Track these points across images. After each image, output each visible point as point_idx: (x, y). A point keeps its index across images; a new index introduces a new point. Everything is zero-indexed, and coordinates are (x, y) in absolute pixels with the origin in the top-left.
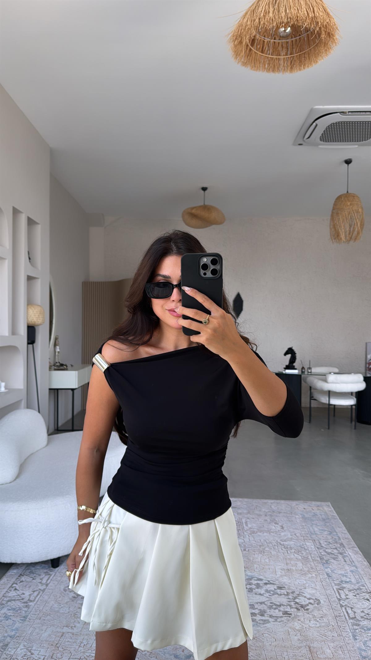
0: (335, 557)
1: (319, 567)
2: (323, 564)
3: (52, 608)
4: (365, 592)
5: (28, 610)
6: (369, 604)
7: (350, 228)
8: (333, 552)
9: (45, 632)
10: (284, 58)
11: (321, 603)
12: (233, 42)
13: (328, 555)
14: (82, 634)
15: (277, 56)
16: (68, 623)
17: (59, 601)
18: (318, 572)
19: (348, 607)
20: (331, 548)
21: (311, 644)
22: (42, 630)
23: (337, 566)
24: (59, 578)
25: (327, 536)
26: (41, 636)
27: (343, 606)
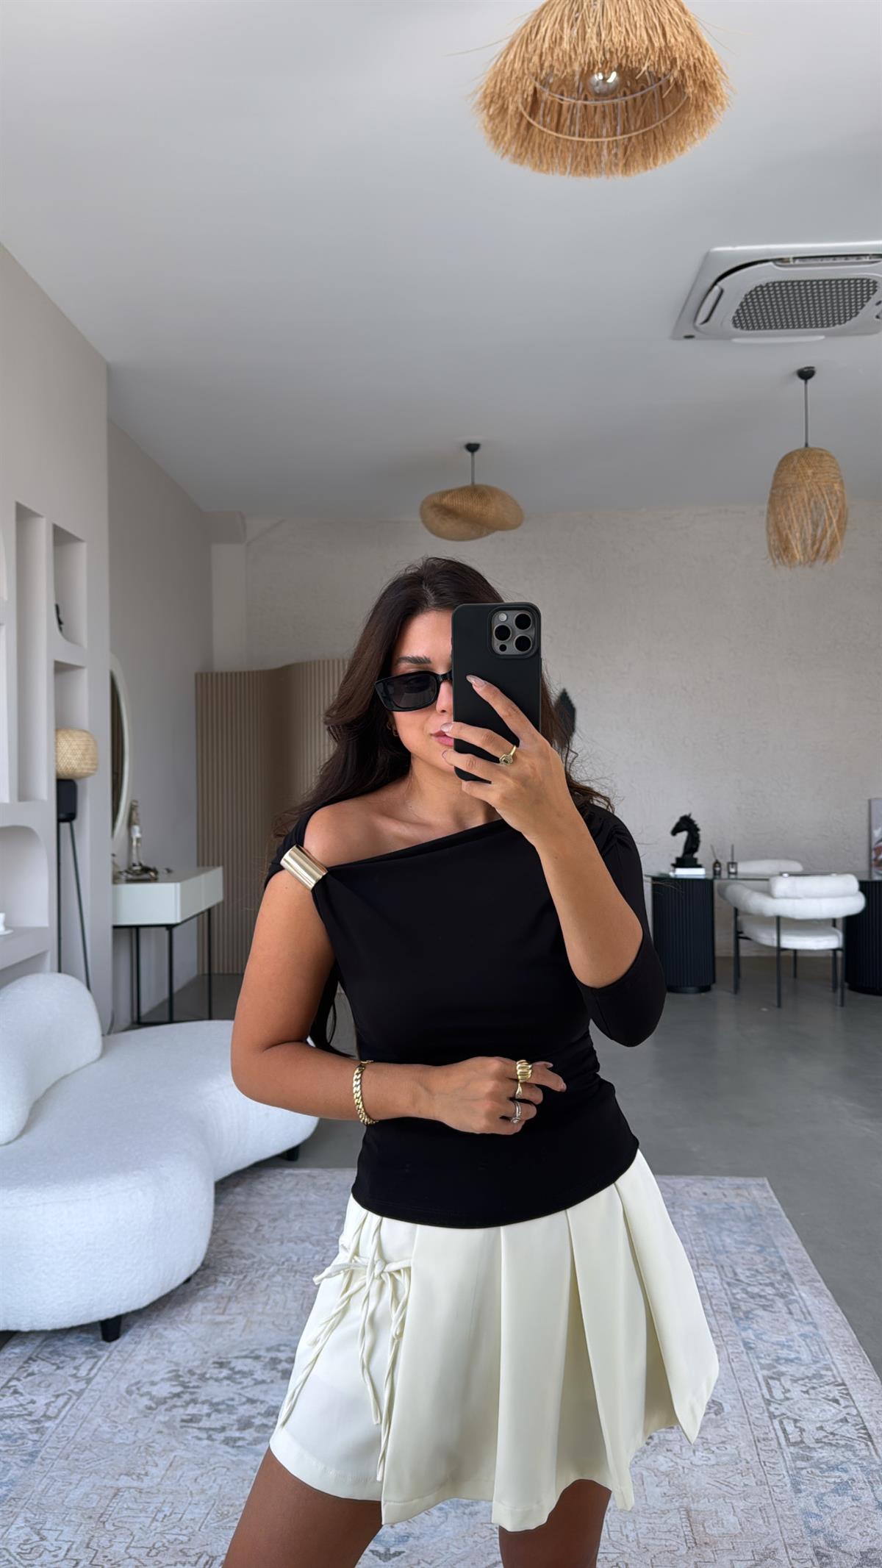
0: (767, 1304)
1: (726, 1327)
2: (737, 1319)
3: (96, 1433)
4: (831, 1384)
5: (40, 1438)
6: (838, 1411)
7: (815, 530)
8: (763, 1293)
9: (76, 1488)
10: (609, 142)
11: (725, 1409)
12: (485, 111)
13: (751, 1300)
14: (162, 1491)
15: (591, 137)
16: (132, 1466)
17: (114, 1416)
18: (723, 1341)
19: (788, 1418)
20: (761, 1284)
21: (694, 1503)
22: (71, 1483)
23: (771, 1324)
24: (117, 1366)
25: (754, 1256)
26: (66, 1497)
27: (775, 1417)
